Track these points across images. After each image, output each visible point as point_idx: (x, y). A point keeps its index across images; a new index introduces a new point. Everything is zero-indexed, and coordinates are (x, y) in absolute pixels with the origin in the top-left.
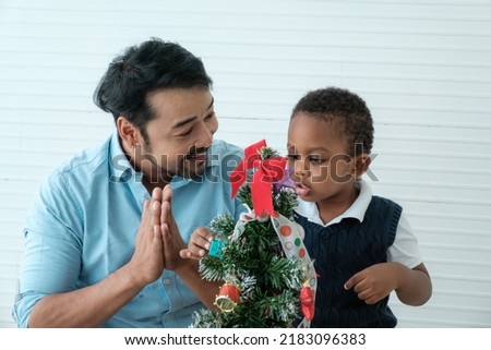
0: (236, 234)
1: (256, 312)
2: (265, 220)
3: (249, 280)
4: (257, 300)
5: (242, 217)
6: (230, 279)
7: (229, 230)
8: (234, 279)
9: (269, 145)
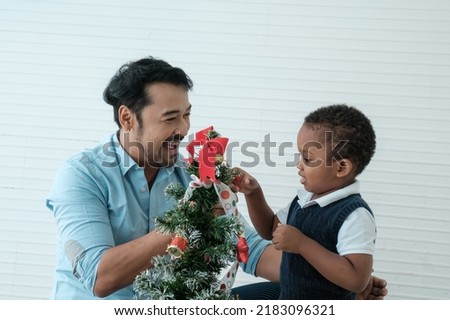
0: (186, 197)
1: (201, 259)
2: (209, 186)
3: (195, 234)
4: (202, 249)
5: (191, 185)
6: (179, 233)
7: (180, 195)
8: (184, 233)
9: (215, 129)
